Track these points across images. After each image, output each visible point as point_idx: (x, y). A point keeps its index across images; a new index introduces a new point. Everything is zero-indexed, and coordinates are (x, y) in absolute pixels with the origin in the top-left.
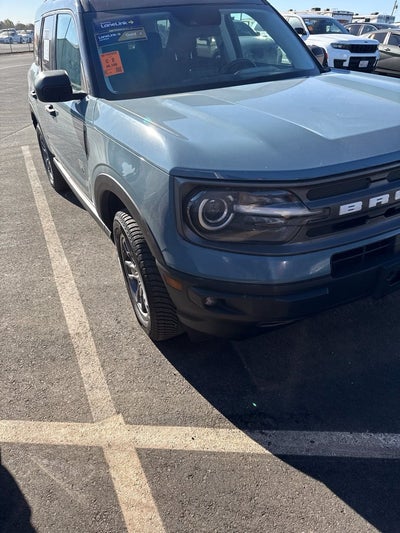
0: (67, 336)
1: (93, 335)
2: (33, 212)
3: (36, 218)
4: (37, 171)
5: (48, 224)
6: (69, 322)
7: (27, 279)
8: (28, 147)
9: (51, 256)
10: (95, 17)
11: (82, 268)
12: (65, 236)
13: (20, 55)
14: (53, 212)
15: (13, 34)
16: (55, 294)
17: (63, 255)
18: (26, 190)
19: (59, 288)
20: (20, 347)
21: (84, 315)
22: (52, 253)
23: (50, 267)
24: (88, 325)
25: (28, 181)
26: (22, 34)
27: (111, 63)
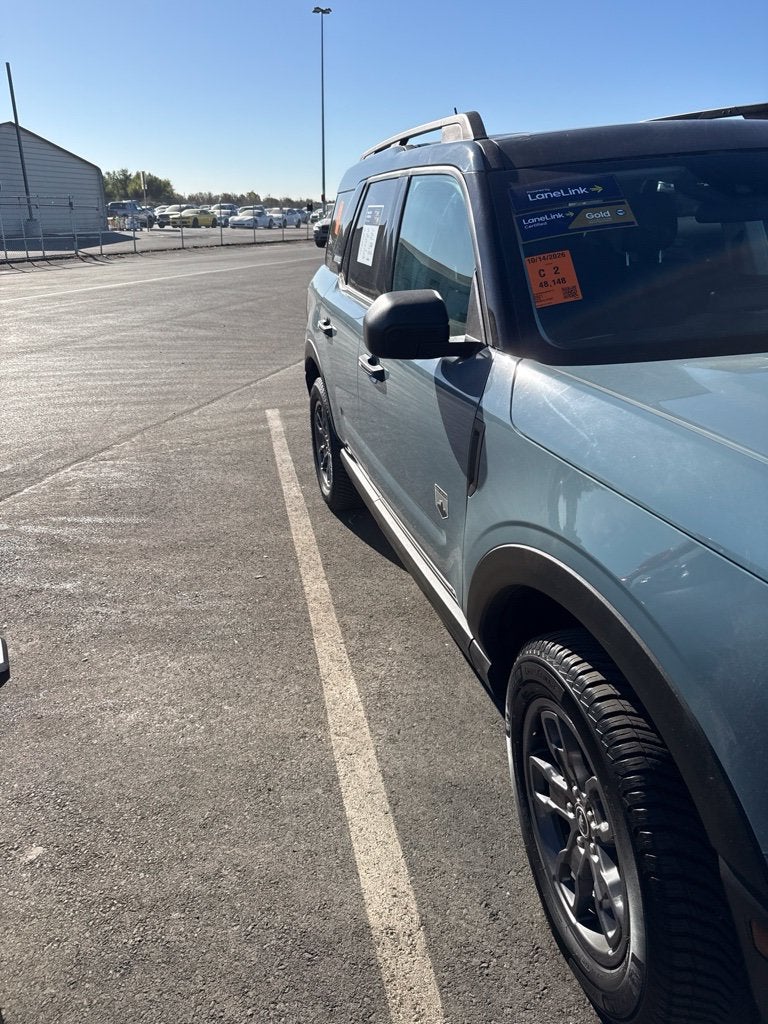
0: (363, 931)
1: (431, 947)
2: (286, 553)
3: (292, 568)
4: (295, 461)
5: (315, 586)
6: (367, 883)
7: (270, 727)
8: (277, 412)
9: (324, 671)
10: (515, 179)
11: (389, 714)
12: (352, 621)
13: (266, 247)
14: (325, 557)
15: (259, 215)
16: (332, 784)
17: (349, 672)
18: (273, 501)
19: (341, 769)
20: (249, 939)
21: (404, 870)
22: (325, 664)
23: (320, 701)
24: (414, 907)
25: (277, 482)
26: (274, 213)
27: (550, 276)
